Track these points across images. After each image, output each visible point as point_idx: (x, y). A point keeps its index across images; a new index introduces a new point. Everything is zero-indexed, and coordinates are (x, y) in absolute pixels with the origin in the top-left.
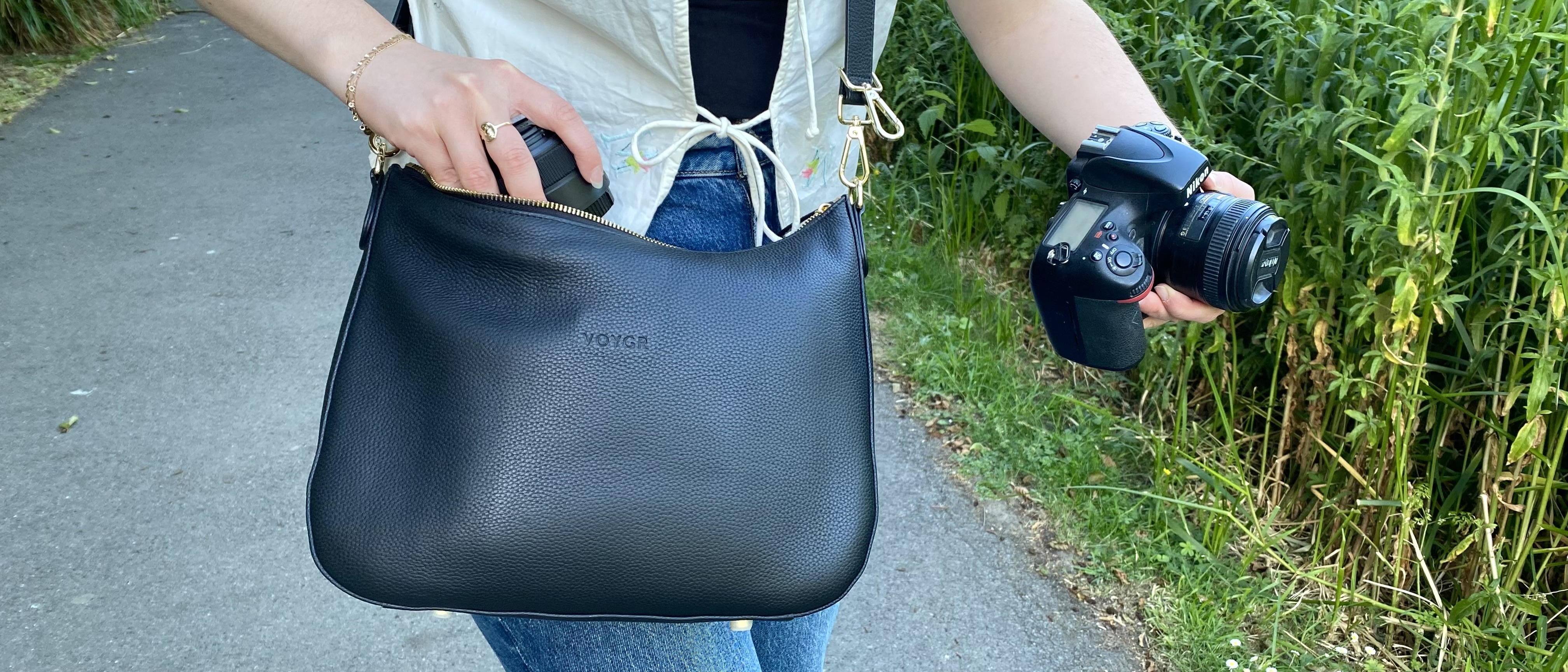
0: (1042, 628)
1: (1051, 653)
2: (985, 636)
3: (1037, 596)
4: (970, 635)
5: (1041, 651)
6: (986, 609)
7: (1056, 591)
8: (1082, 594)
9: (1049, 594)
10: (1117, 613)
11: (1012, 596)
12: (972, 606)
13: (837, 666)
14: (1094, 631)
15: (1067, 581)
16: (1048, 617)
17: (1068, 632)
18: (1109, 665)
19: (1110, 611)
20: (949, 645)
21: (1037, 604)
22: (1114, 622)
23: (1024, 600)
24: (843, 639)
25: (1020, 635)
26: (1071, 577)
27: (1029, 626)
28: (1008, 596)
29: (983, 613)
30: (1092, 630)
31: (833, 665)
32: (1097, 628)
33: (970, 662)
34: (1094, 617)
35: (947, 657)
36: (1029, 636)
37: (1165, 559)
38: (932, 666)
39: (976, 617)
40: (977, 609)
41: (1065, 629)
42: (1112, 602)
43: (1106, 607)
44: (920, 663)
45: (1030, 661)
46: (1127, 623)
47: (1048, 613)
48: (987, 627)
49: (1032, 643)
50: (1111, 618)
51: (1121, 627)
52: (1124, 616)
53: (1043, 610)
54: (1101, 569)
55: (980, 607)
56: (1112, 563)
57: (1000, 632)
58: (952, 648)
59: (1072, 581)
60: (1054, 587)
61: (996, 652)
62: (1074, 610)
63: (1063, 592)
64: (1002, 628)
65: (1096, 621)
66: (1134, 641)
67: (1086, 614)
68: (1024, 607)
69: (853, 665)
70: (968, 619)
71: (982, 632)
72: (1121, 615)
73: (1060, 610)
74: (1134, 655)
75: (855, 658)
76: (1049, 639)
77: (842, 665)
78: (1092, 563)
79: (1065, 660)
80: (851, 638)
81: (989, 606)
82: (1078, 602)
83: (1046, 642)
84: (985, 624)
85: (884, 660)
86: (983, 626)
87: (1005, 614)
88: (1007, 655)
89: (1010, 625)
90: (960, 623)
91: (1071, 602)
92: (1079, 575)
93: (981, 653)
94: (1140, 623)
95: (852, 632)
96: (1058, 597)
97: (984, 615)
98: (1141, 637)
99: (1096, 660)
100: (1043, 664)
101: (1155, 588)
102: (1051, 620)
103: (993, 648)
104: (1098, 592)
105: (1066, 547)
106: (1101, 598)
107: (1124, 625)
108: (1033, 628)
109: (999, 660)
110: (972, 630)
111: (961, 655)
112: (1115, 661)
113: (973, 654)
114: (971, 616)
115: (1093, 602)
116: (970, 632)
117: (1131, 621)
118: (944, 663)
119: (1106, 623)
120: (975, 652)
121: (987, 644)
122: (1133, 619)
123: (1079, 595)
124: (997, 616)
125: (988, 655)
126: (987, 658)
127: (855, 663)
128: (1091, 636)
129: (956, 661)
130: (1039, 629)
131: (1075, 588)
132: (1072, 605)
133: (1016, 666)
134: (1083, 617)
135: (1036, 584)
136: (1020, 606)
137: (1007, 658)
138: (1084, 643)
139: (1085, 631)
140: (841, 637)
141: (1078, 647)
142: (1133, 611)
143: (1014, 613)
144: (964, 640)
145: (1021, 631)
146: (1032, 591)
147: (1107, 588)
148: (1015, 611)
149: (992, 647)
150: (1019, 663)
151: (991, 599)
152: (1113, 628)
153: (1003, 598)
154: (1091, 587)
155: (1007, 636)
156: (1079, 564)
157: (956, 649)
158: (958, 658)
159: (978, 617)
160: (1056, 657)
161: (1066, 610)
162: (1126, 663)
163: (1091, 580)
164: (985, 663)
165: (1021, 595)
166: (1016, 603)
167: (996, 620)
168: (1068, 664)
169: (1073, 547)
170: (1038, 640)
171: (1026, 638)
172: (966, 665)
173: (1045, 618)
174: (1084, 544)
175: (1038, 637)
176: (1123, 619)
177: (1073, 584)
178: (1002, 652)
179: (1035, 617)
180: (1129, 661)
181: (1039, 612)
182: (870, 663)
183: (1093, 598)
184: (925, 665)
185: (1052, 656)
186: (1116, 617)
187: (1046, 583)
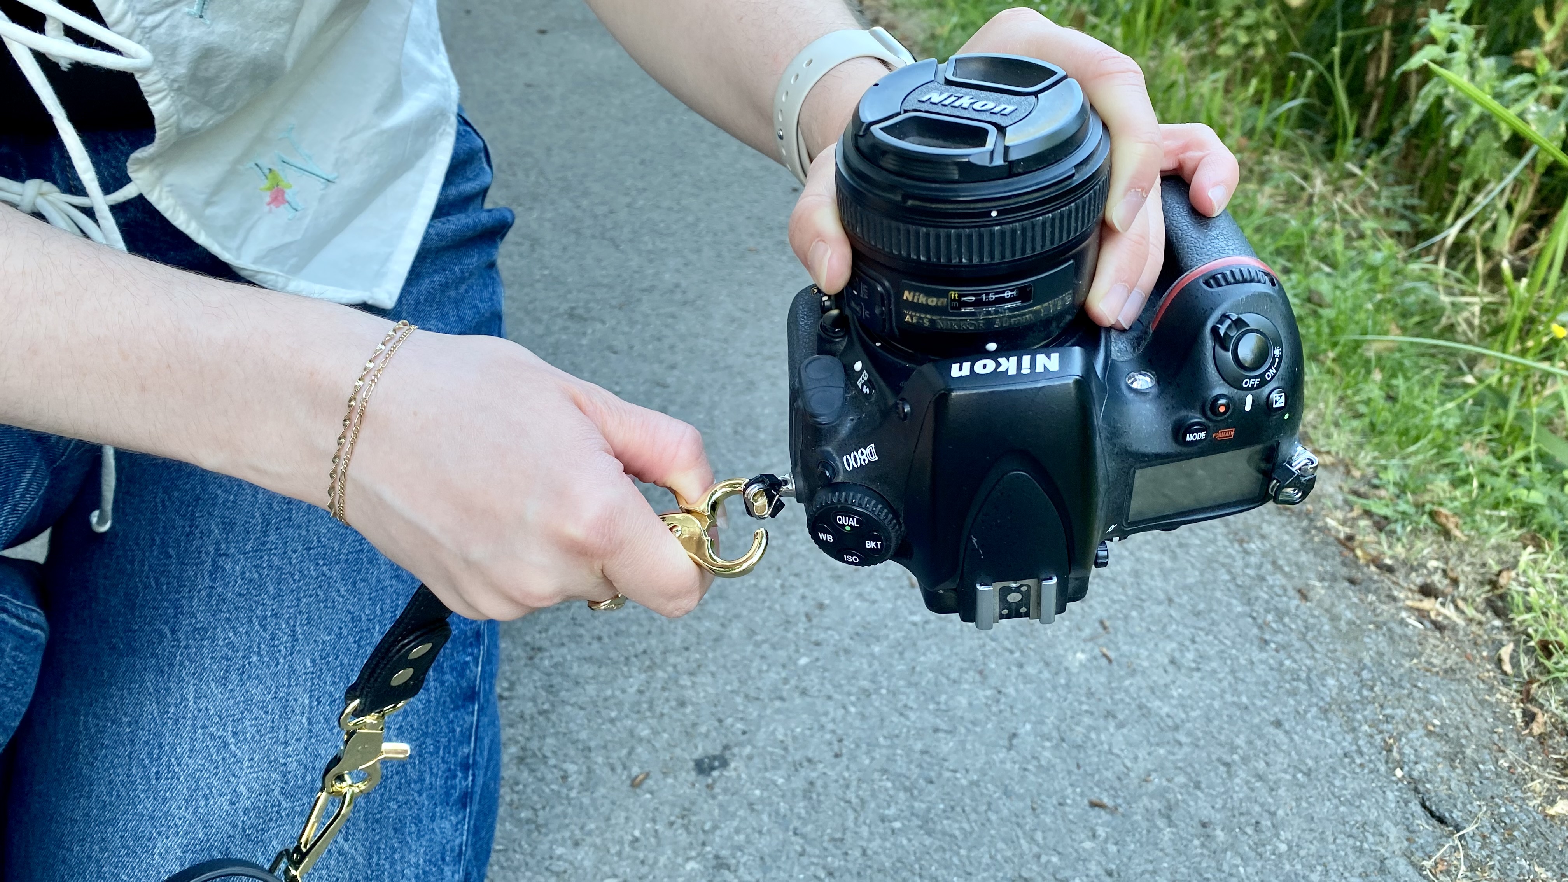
0: (1287, 613)
1: (1310, 670)
2: (1165, 620)
3: (1273, 547)
4: (1134, 614)
5: (1287, 663)
6: (1169, 564)
7: (1311, 540)
8: (1364, 551)
9: (1296, 545)
10: (1444, 595)
11: (1222, 541)
12: (1138, 554)
13: (836, 653)
14: (1398, 630)
15: (1331, 523)
16: (1299, 591)
17: (1343, 625)
18: (1441, 709)
19: (1427, 591)
20: (1087, 632)
21: (1274, 563)
22: (1438, 614)
23: (1246, 552)
24: (860, 595)
25: (1241, 622)
26: (1339, 515)
27: (1259, 607)
28: (1214, 541)
29: (1161, 570)
30: (1393, 625)
31: (827, 650)
32: (1402, 623)
33: (1133, 673)
34: (1395, 599)
35: (1081, 656)
36: (1260, 628)
37: (1536, 497)
38: (1046, 675)
39: (1146, 578)
40: (1150, 561)
41: (1335, 619)
42: (1430, 574)
43: (1419, 581)
44: (1021, 666)
45: (1266, 684)
46: (1471, 620)
47: (1299, 583)
48: (1170, 601)
49: (1266, 642)
50: (1427, 604)
51: (1454, 628)
52: (1461, 604)
53: (1286, 575)
54: (1403, 507)
55: (1156, 557)
56: (1427, 497)
57: (1197, 614)
58: (1092, 639)
59: (1344, 523)
60: (1306, 531)
61: (1190, 656)
62: (1352, 582)
63: (1324, 543)
64: (1202, 606)
65: (1399, 609)
66: (1489, 659)
67: (1376, 592)
68: (1247, 566)
69: (873, 655)
70: (1129, 580)
71: (1159, 610)
72: (1453, 602)
73: (1322, 580)
74: (1491, 689)
75: (878, 639)
76: (1303, 637)
77: (847, 651)
78: (1383, 493)
79: (1341, 688)
80: (877, 595)
81: (1174, 557)
82: (1358, 567)
83: (1297, 644)
84: (1166, 592)
85: (941, 650)
86: (1161, 596)
87: (1208, 576)
88: (1214, 665)
89: (1219, 602)
90: (1113, 586)
91: (1344, 564)
92: (1355, 514)
93: (1157, 656)
94: (1497, 623)
95: (882, 584)
96: (1316, 553)
97: (1165, 574)
98: (1506, 653)
99: (1410, 695)
100: (1293, 693)
101: (1527, 555)
102: (1304, 597)
103: (1183, 648)
104: (1399, 549)
105: (1328, 459)
106: (1404, 563)
107: (1461, 622)
108: (1268, 611)
109: (1197, 675)
110: (1138, 603)
111: (1112, 654)
112: (1453, 700)
113: (1138, 656)
114: (1136, 574)
115: (1390, 570)
116: (1133, 607)
117: (1479, 617)
118: (1075, 670)
119: (1422, 615)
120: (1144, 653)
121: (1169, 637)
122: (1483, 613)
123: (1359, 552)
124: (1191, 580)
125: (1173, 662)
126: (1171, 669)
127: (877, 649)
128: (1391, 638)
129: (1099, 669)
130: (1281, 615)
131: (1350, 538)
132: (1344, 571)
133: (1236, 692)
134: (1371, 598)
135: (1270, 523)
136: (1239, 563)
137: (1214, 672)
138: (1381, 654)
139: (1378, 627)
140: (857, 590)
141: (1367, 660)
142: (1481, 595)
143: (1227, 577)
144: (1120, 624)
145: (1241, 615)
146: (1263, 537)
147: (1419, 544)
148: (1229, 572)
149: (1181, 644)
150: (1241, 687)
151: (1181, 545)
152: (1439, 627)
153: (1204, 546)
154: (1383, 536)
155: (1214, 623)
156: (1356, 493)
157: (1101, 641)
158: (1104, 662)
159: (1152, 577)
160: (1322, 676)
161: (1334, 579)
162: (1479, 708)
163: (1381, 524)
164: (1168, 679)
165: (1241, 542)
166: (1230, 556)
167: (1188, 588)
168: (1350, 697)
169: (1341, 461)
170: (1280, 638)
171: (1255, 631)
172: (1121, 679)
173: (1292, 593)
174: (1366, 457)
175: (1277, 632)
176: (1457, 607)
177: (1344, 531)
178: (1202, 657)
179: (1271, 587)
180: (1482, 702)
181: (1277, 580)
182: (909, 655)
183: (1388, 561)
184: (1030, 670)
185: (1313, 676)
186: (1443, 604)
187: (1290, 523)
